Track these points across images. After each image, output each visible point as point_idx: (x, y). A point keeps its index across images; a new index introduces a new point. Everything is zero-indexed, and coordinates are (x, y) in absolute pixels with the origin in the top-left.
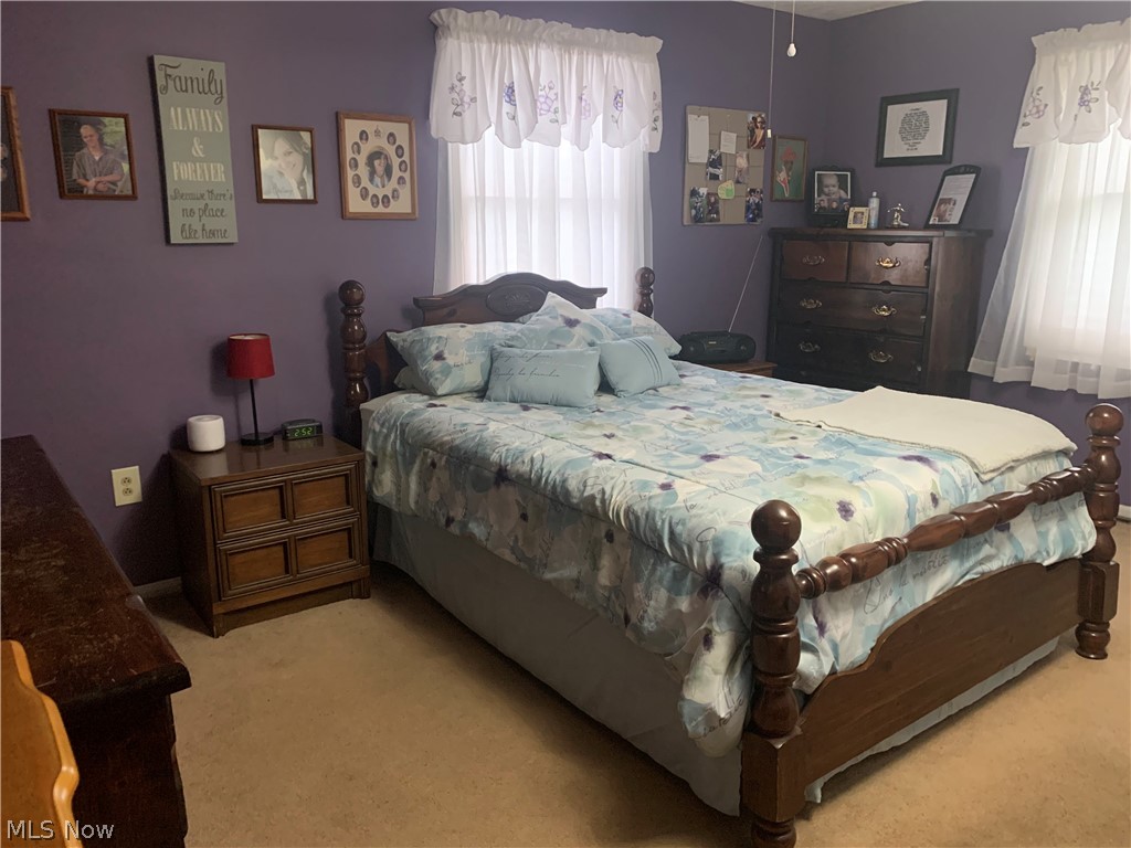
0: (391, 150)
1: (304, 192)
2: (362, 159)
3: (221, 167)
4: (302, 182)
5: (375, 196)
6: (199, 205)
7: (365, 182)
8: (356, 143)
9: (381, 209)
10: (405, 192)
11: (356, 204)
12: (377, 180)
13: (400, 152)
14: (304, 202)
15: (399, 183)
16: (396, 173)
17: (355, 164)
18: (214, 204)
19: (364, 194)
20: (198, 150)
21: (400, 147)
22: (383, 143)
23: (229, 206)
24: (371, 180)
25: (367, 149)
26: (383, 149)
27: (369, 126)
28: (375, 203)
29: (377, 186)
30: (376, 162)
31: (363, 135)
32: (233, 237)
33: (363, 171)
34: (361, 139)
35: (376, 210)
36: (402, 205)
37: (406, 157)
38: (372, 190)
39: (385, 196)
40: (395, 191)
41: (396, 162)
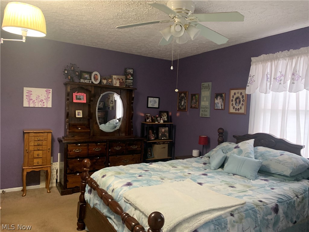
0: (241, 97)
1: (222, 107)
2: (234, 99)
3: (208, 102)
4: (221, 105)
5: (236, 108)
6: (204, 109)
7: (234, 105)
8: (233, 96)
9: (237, 112)
10: (243, 107)
11: (232, 110)
12: (237, 104)
13: (243, 97)
14: (222, 109)
15: (242, 105)
16: (242, 102)
17: (232, 101)
18: (206, 110)
19: (234, 108)
20: (205, 99)
21: (243, 96)
22: (239, 95)
23: (208, 110)
24: (236, 104)
25: (235, 97)
26: (239, 96)
27: (236, 91)
28: (236, 110)
29: (237, 106)
30: (237, 100)
31: (235, 94)
32: (208, 116)
33: (234, 102)
34: (234, 94)
35: (236, 112)
36: (242, 111)
37: (244, 99)
38: (236, 107)
39: (238, 108)
40: (241, 107)
41: (242, 99)
